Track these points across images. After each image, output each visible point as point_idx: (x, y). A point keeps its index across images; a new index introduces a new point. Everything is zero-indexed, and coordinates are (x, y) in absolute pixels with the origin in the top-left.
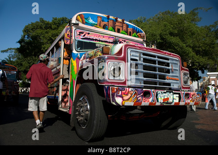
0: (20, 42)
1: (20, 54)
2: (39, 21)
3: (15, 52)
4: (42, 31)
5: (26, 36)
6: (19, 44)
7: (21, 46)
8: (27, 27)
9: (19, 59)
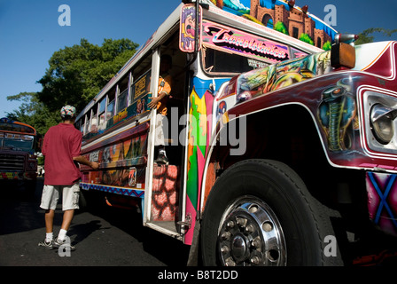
0: (42, 82)
1: (41, 103)
2: (80, 45)
3: (32, 101)
4: (83, 62)
5: (55, 72)
6: (41, 85)
7: (45, 89)
8: (56, 55)
9: (39, 112)
